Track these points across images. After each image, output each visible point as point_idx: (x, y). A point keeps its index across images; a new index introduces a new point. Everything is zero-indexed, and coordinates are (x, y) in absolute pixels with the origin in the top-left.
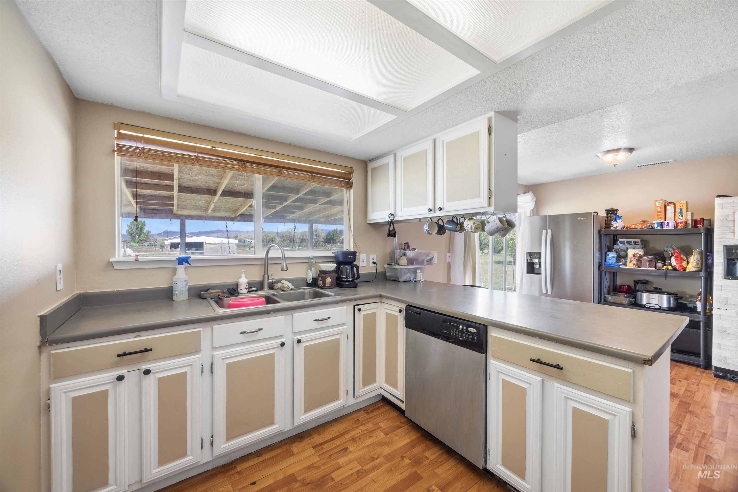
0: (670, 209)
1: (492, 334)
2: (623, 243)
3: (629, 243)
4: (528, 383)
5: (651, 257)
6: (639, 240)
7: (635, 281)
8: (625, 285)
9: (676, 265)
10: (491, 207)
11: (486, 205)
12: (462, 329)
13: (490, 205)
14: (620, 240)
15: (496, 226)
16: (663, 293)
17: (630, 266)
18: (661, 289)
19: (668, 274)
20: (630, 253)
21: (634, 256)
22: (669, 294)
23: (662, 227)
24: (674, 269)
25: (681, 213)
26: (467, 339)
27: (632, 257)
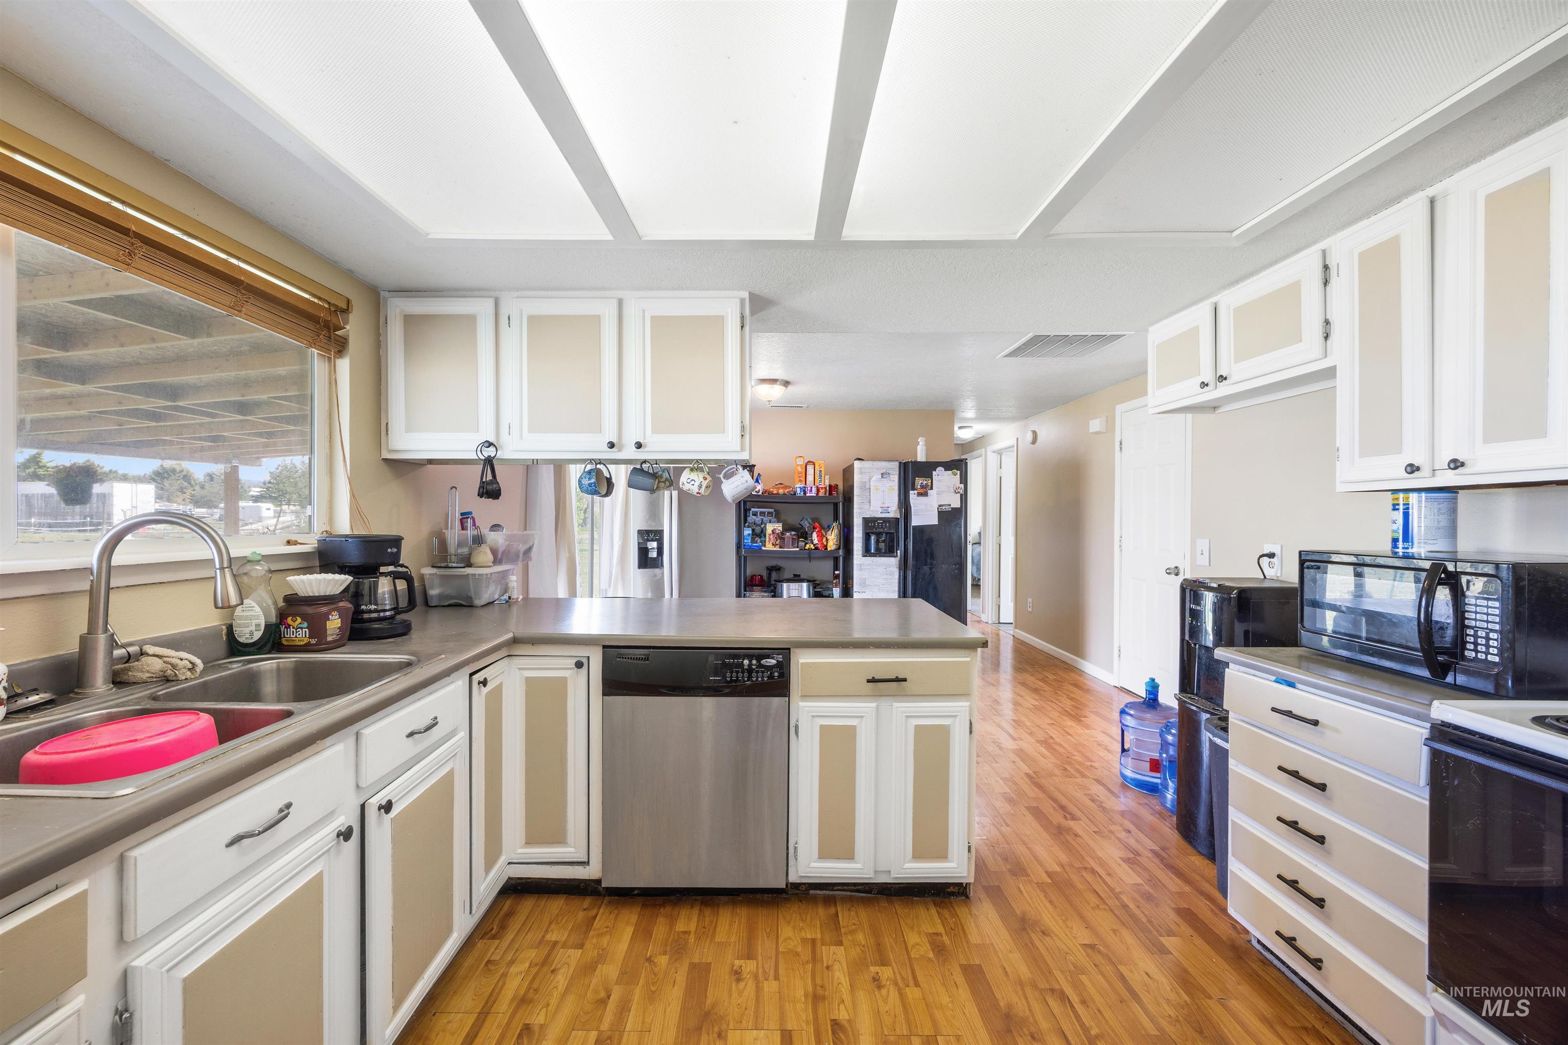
0: (810, 469)
1: (801, 661)
2: (755, 514)
3: (762, 514)
4: (857, 717)
5: (793, 533)
6: (772, 510)
7: (768, 569)
8: (755, 575)
9: (817, 542)
10: (743, 453)
11: (738, 448)
12: (750, 665)
13: (743, 449)
14: (752, 509)
15: (745, 485)
16: (802, 581)
17: (769, 547)
18: (799, 576)
19: (812, 556)
20: (770, 528)
21: (773, 532)
22: (808, 581)
23: (805, 493)
24: (816, 548)
25: (820, 476)
26: (760, 679)
27: (770, 534)
